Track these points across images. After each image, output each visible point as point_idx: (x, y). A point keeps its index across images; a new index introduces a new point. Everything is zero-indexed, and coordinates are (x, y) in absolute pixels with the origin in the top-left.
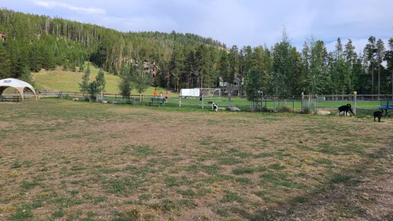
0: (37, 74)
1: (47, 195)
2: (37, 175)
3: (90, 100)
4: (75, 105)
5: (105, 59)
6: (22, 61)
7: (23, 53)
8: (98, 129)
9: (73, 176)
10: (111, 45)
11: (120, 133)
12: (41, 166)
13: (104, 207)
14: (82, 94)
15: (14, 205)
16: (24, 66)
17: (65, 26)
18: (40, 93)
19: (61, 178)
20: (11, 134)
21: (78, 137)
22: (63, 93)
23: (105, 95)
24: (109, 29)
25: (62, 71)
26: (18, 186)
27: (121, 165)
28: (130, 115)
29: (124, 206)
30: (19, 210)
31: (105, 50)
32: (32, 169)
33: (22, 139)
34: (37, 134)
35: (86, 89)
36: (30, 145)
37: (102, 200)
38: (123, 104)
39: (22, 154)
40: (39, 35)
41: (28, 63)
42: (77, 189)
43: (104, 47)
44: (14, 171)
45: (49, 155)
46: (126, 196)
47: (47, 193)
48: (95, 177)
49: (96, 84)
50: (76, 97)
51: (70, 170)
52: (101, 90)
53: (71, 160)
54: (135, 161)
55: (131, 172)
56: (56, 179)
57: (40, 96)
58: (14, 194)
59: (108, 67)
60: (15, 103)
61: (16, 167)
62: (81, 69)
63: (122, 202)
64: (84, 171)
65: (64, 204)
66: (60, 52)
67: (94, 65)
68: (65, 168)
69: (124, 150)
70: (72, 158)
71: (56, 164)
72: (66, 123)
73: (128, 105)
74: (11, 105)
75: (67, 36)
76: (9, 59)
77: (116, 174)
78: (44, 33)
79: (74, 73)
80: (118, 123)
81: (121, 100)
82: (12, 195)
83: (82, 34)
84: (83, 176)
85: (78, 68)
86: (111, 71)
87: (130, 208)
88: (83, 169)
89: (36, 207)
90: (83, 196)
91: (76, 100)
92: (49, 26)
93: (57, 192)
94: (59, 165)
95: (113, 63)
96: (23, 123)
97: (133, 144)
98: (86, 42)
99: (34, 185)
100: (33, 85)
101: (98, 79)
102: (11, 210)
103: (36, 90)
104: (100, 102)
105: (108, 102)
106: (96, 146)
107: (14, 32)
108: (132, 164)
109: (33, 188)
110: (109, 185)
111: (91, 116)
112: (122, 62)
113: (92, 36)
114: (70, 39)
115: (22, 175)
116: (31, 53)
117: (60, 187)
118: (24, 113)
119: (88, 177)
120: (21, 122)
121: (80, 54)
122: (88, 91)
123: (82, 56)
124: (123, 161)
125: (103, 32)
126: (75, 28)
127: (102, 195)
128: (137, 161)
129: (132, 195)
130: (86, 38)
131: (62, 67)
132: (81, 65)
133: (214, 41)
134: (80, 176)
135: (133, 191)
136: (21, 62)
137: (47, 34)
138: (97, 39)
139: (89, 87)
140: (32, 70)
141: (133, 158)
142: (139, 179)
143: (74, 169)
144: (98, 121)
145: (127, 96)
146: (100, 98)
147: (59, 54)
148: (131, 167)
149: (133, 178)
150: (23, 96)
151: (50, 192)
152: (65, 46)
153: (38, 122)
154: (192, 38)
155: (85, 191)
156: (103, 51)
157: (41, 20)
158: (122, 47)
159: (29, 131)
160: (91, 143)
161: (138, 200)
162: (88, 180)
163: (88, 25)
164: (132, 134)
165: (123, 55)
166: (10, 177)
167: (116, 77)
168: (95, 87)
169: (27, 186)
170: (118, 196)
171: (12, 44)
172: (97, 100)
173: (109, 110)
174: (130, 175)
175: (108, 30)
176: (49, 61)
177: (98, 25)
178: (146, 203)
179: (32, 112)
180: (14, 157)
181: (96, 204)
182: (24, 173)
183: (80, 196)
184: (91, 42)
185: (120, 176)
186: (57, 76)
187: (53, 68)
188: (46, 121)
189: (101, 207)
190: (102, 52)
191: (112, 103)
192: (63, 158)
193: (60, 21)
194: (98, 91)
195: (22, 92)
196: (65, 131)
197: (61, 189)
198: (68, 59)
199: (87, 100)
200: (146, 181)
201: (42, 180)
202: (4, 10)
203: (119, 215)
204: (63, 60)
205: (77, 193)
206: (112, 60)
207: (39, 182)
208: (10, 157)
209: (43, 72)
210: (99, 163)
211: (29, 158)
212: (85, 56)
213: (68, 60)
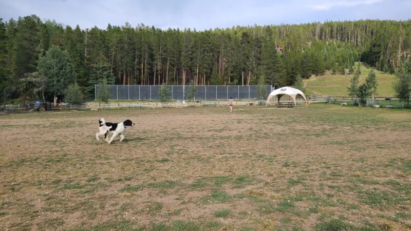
0: (308, 80)
1: (307, 193)
2: (301, 174)
3: (359, 104)
4: (343, 110)
5: (379, 57)
6: (296, 69)
7: (297, 62)
8: (364, 137)
9: (331, 181)
10: (387, 40)
11: (388, 143)
12: (305, 168)
13: (355, 214)
14: (351, 99)
15: (282, 195)
16: (297, 74)
17: (335, 29)
18: (310, 98)
19: (320, 180)
20: (285, 137)
21: (341, 144)
22: (331, 98)
23: (377, 99)
24: (384, 21)
25: (331, 75)
26: (286, 181)
27: (382, 178)
28: (406, 122)
29: (377, 218)
30: (285, 199)
31: (380, 46)
32: (297, 169)
33: (292, 142)
34: (304, 138)
35: (355, 93)
36: (298, 148)
37: (354, 207)
38: (399, 108)
39: (291, 156)
40: (310, 43)
41: (300, 71)
42: (333, 193)
43: (378, 43)
44: (284, 169)
45: (313, 159)
46: (381, 210)
47: (307, 191)
48: (351, 186)
49: (366, 87)
50: (344, 102)
51: (328, 175)
52: (372, 93)
53: (331, 166)
54: (400, 176)
55: (392, 188)
56: (316, 181)
57: (310, 102)
58: (283, 187)
59: (382, 66)
60: (289, 109)
61: (286, 166)
62: (351, 71)
63: (375, 214)
64: (342, 178)
65: (320, 203)
66: (329, 56)
67: (365, 65)
68: (324, 173)
69: (389, 162)
70: (332, 164)
71: (318, 167)
72: (331, 129)
73: (405, 110)
74: (286, 111)
75: (337, 38)
76: (285, 69)
77: (376, 186)
78: (315, 40)
79: (342, 76)
80: (388, 132)
81: (398, 104)
82: (281, 187)
83: (353, 33)
84: (340, 182)
85: (347, 71)
86: (386, 69)
87: (382, 221)
88: (341, 176)
89: (297, 200)
90: (337, 201)
91: (344, 105)
92: (319, 32)
93: (315, 192)
94: (320, 169)
95: (389, 60)
96: (294, 128)
97: (402, 157)
98: (357, 41)
99: (298, 182)
100: (304, 92)
101: (368, 81)
102: (280, 199)
103: (306, 96)
104: (371, 106)
105: (381, 107)
106: (358, 155)
107: (289, 44)
108: (396, 179)
109: (297, 185)
110: (364, 196)
111: (359, 123)
112: (401, 57)
113: (364, 33)
114: (339, 41)
115: (290, 173)
116: (303, 61)
117: (318, 188)
118: (296, 118)
119: (344, 184)
120: (293, 127)
121: (350, 55)
122: (357, 95)
123: (352, 57)
124: (385, 174)
125: (377, 26)
126: (345, 28)
127: (356, 203)
128: (402, 176)
129: (388, 211)
130: (357, 36)
131: (331, 71)
132: (351, 67)
134: (337, 182)
135: (390, 206)
136: (294, 71)
137: (317, 40)
138: (370, 35)
139: (358, 90)
140: (303, 77)
141: (399, 172)
142: (401, 196)
143: (334, 174)
144: (365, 128)
145: (405, 98)
146: (370, 102)
147: (328, 58)
148: (394, 182)
149: (393, 194)
150: (295, 101)
151: (310, 191)
152: (335, 49)
153: (306, 127)
155: (340, 196)
156: (376, 47)
157: (311, 28)
158: (401, 40)
159: (298, 135)
160: (353, 152)
161: (394, 216)
162: (344, 187)
163: (359, 21)
164: (404, 145)
165: (402, 49)
166: (281, 173)
167: (393, 76)
168: (365, 90)
169: (293, 183)
170: (372, 208)
171: (287, 55)
172: (367, 104)
173: (380, 115)
174: (390, 190)
175: (383, 23)
176: (319, 67)
177: (371, 19)
178: (403, 222)
179: (302, 117)
180: (285, 157)
181: (348, 210)
182: (292, 171)
183: (335, 199)
184: (363, 40)
185: (379, 189)
186: (326, 80)
187: (322, 73)
188: (314, 126)
189: (353, 214)
190: (376, 49)
191: (385, 107)
192: (324, 163)
193: (330, 25)
194: (370, 94)
195: (294, 98)
196: (329, 137)
197: (319, 190)
198: (337, 62)
199: (356, 104)
200: (409, 199)
201: (304, 180)
202: (282, 26)
203: (369, 225)
204: (332, 64)
205: (333, 196)
206: (388, 56)
207: (302, 181)
208: (283, 157)
209: (313, 78)
210: (358, 173)
211: (295, 159)
212: (356, 56)
213: (337, 64)
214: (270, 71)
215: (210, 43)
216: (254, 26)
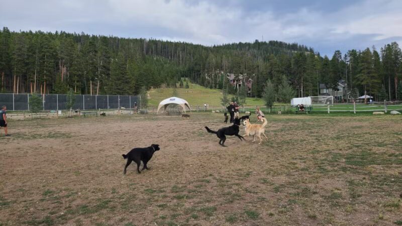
16: (141, 86)
17: (159, 47)
25: (167, 88)
31: (200, 65)
41: (144, 83)
43: (198, 63)
59: (203, 82)
79: (176, 89)
83: (175, 52)
85: (178, 85)
86: (206, 85)
92: (146, 47)
98: (179, 59)
114: (164, 58)
121: (177, 71)
126: (168, 47)
130: (179, 55)
131: (166, 85)
133: (300, 46)
136: (139, 82)
138: (188, 55)
152: (163, 65)
154: (276, 45)
157: (140, 42)
158: (214, 61)
176: (156, 80)
186: (164, 92)
187: (159, 86)
193: (155, 42)
212: (181, 72)
214: (120, 82)
215: (51, 48)
216: (81, 34)
